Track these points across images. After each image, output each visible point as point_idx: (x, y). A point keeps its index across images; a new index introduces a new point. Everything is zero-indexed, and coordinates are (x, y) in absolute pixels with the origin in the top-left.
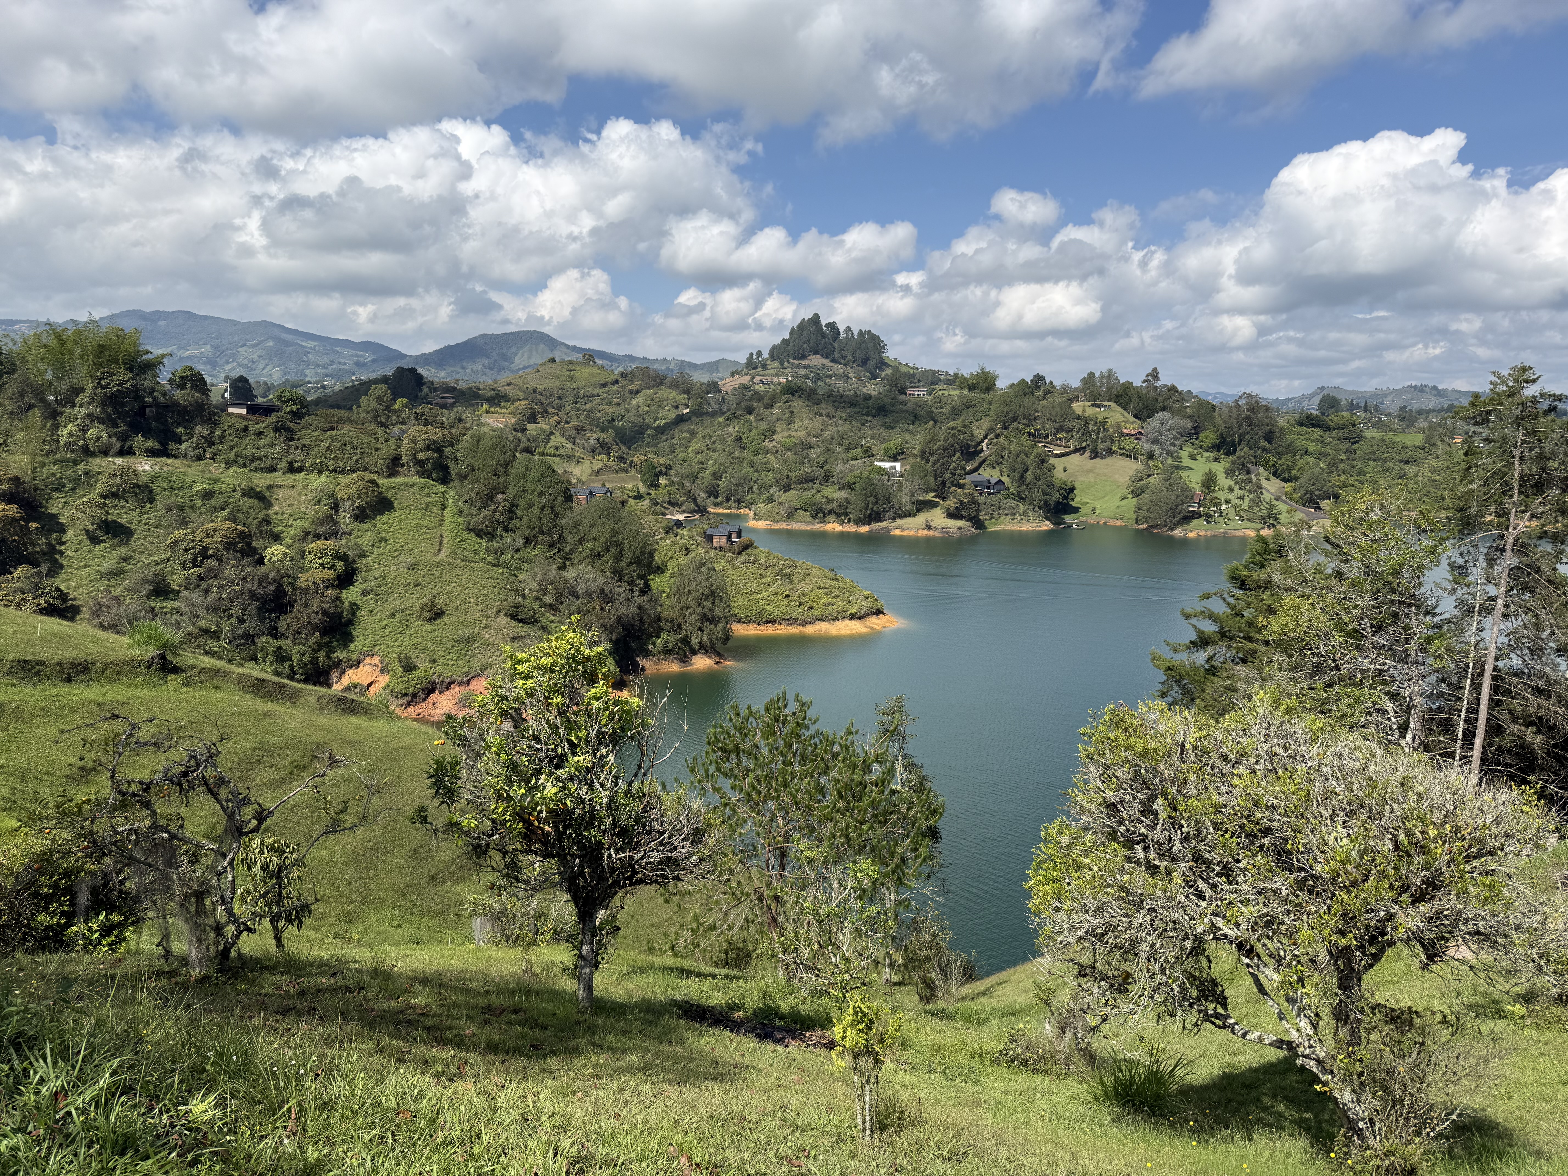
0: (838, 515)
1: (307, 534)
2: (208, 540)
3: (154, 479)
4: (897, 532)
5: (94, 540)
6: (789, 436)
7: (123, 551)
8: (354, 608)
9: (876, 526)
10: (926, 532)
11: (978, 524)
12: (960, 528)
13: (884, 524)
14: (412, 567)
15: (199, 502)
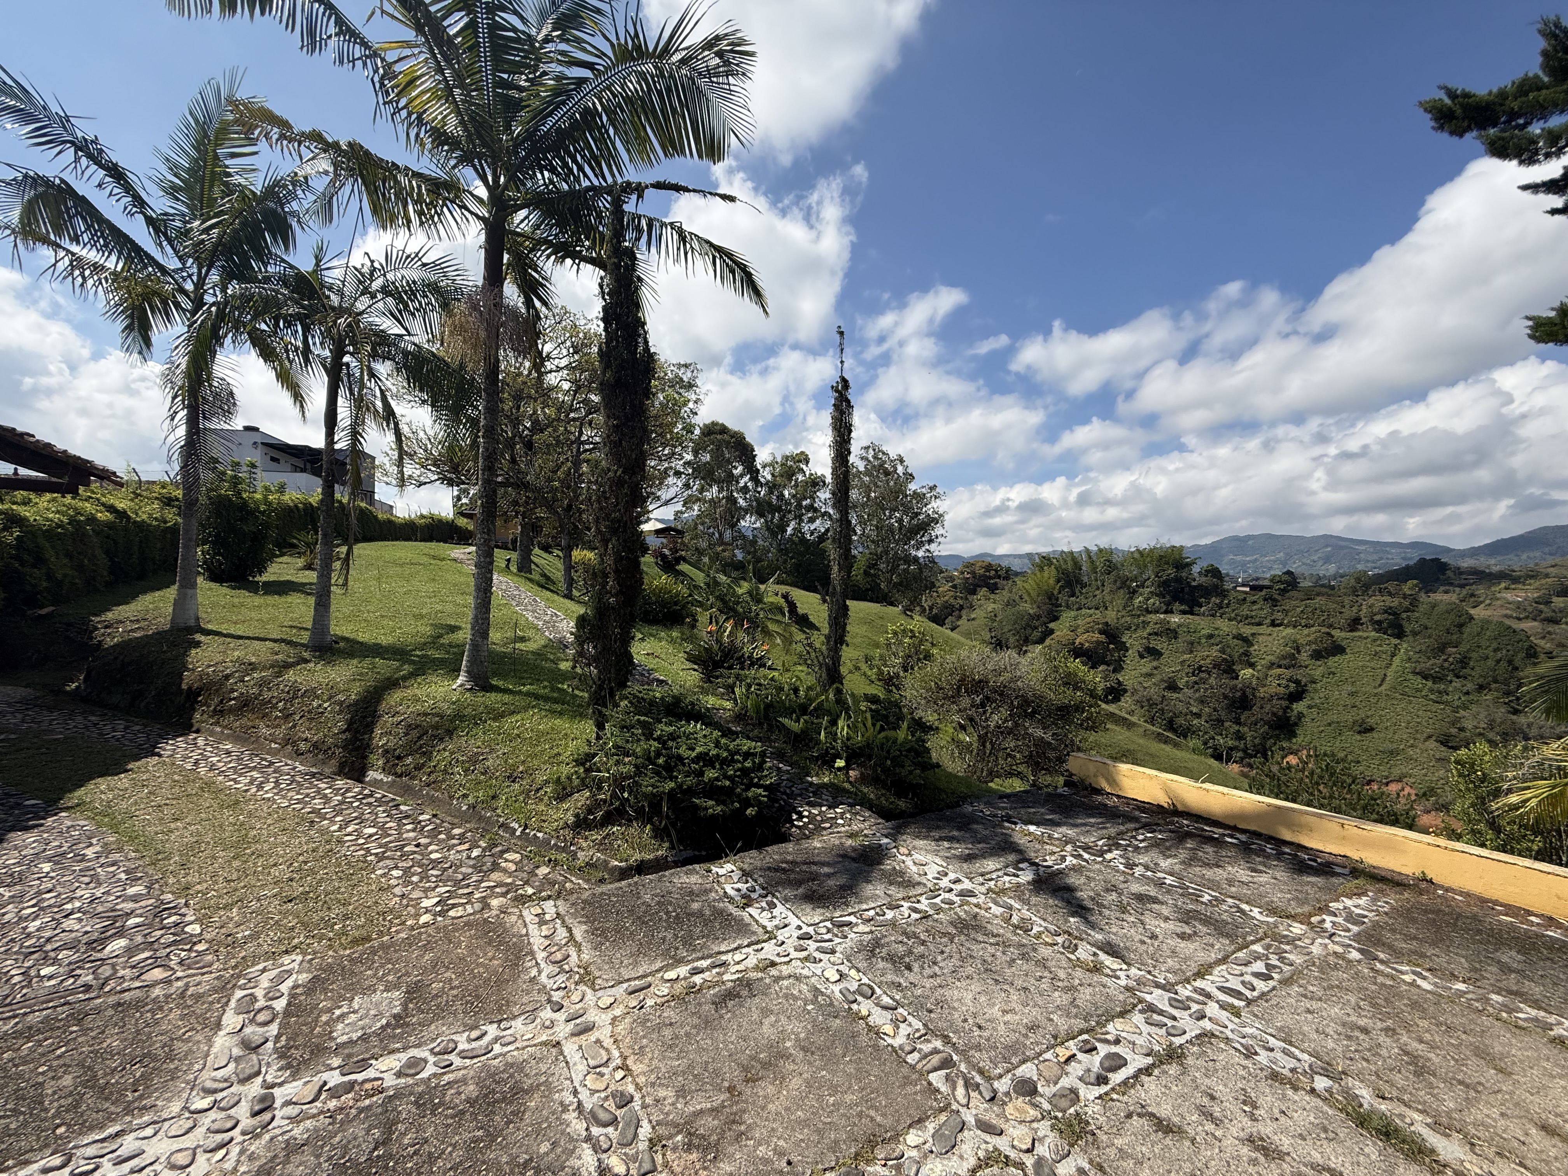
3: (1179, 626)
5: (1142, 657)
7: (1155, 664)
8: (1300, 716)
14: (1352, 694)
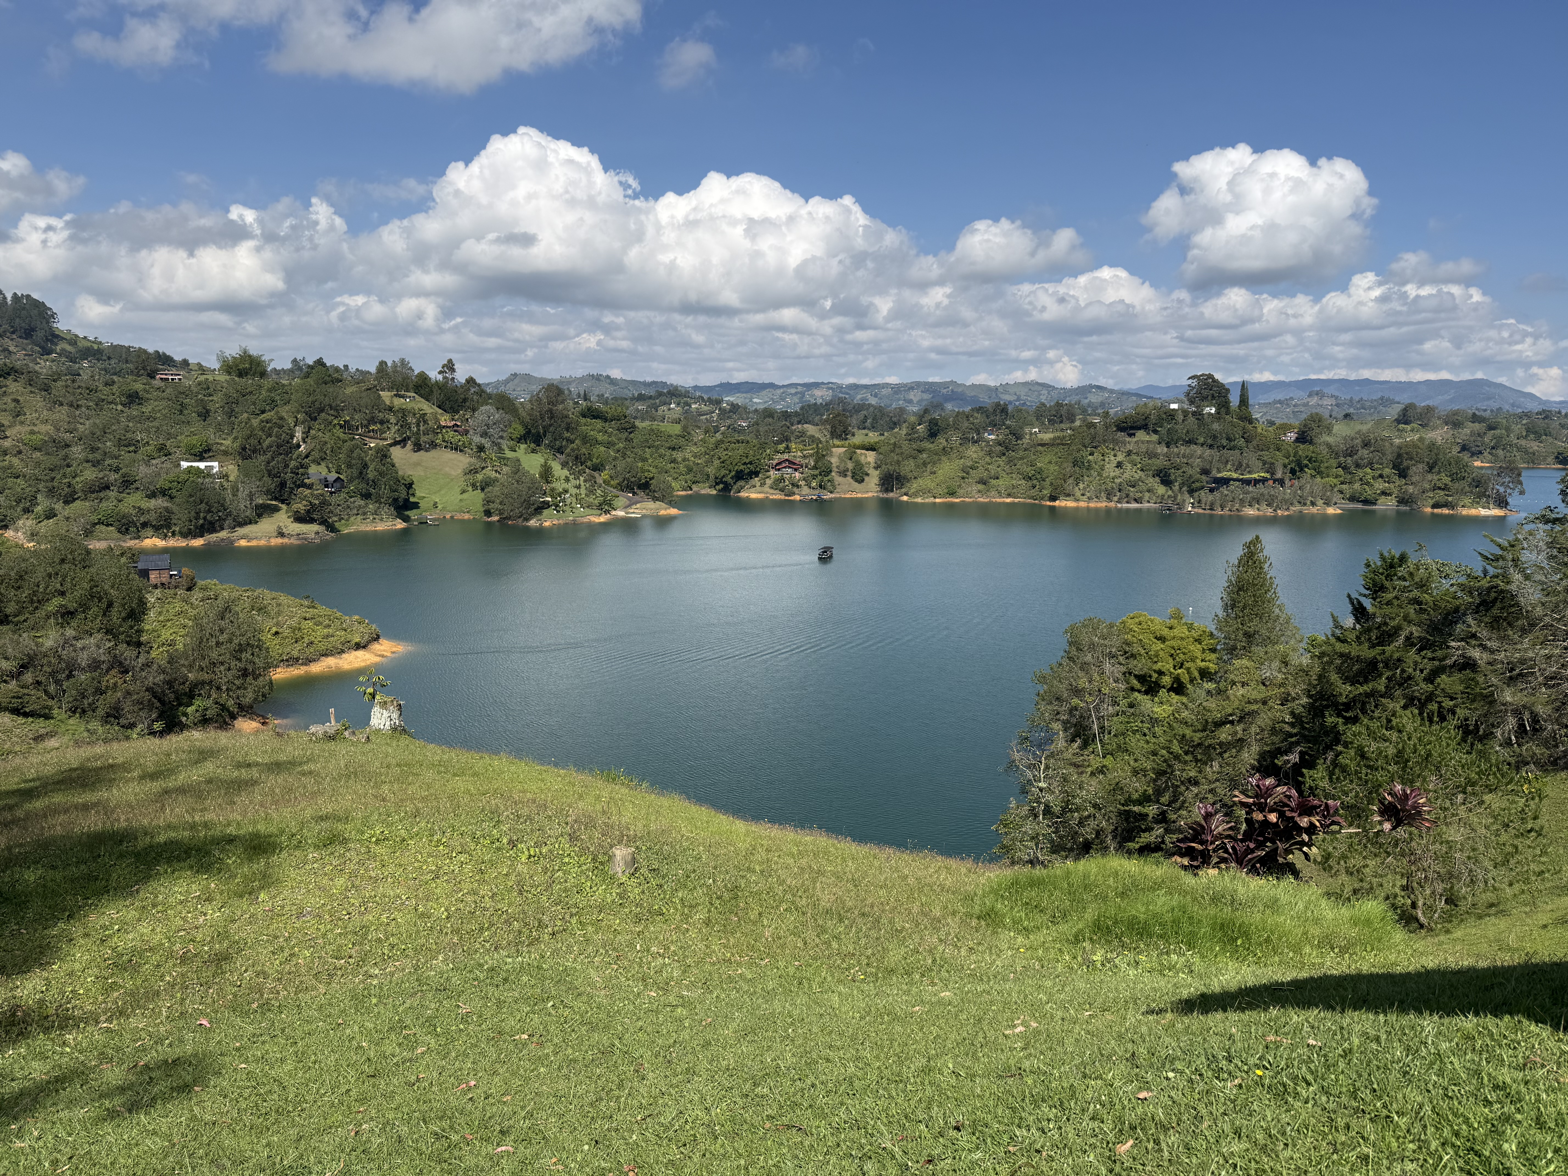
0: (157, 529)
4: (243, 543)
9: (213, 537)
10: (280, 541)
11: (331, 528)
12: (317, 533)
13: (223, 534)
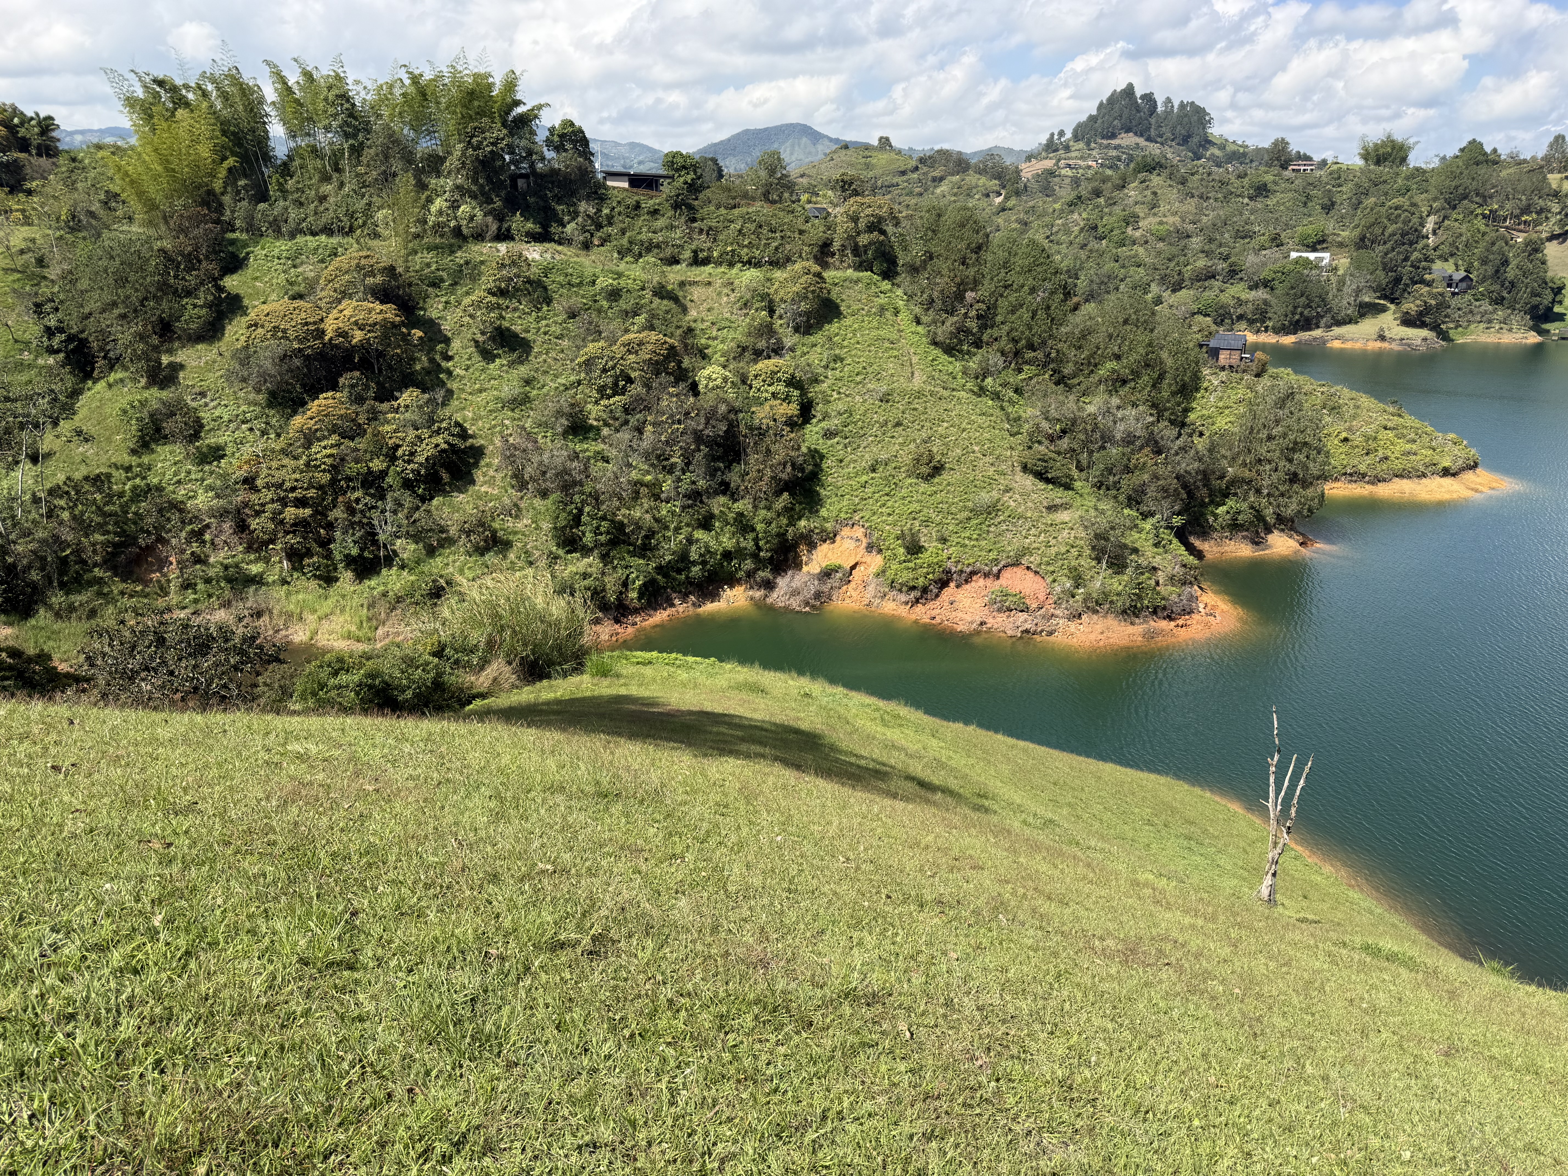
0: (1251, 322)
1: (744, 349)
2: (632, 357)
3: (547, 271)
4: (1337, 344)
5: (488, 356)
6: (1161, 223)
7: (523, 370)
8: (816, 456)
9: (1305, 336)
10: (1379, 344)
11: (1444, 335)
12: (1424, 339)
14: (885, 399)
15: (605, 304)
